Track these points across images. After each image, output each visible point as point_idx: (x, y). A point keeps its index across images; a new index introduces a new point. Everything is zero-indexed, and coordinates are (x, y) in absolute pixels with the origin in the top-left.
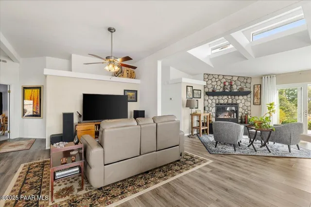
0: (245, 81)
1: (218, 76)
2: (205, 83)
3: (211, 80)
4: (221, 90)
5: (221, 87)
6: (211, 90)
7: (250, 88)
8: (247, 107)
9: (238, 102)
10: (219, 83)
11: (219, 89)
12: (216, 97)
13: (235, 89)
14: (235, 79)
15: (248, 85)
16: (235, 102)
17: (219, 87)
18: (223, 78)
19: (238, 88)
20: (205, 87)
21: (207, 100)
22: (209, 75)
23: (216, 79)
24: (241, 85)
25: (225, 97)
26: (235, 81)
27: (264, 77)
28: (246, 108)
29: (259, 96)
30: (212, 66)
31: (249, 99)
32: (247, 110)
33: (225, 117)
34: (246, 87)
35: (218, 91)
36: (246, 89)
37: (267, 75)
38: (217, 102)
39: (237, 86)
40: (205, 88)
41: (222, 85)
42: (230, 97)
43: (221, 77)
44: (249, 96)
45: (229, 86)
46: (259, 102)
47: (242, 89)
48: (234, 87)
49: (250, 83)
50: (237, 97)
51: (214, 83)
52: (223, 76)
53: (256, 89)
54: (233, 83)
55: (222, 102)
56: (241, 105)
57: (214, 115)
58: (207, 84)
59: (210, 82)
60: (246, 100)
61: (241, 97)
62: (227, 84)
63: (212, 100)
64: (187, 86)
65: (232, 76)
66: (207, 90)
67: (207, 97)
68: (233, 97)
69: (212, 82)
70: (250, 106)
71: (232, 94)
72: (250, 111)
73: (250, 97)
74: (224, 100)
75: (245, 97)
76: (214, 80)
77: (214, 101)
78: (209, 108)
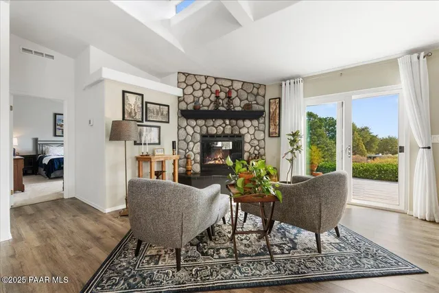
0: (255, 91)
1: (206, 77)
2: (179, 92)
3: (192, 85)
4: (212, 107)
5: (211, 102)
6: (191, 107)
7: (264, 105)
8: (259, 141)
9: (244, 131)
10: (207, 93)
11: (207, 105)
12: (201, 122)
13: (238, 105)
14: (237, 86)
15: (260, 99)
16: (237, 133)
17: (207, 102)
18: (215, 83)
19: (242, 106)
20: (180, 100)
21: (185, 128)
22: (187, 75)
23: (201, 84)
24: (247, 99)
25: (219, 122)
26: (237, 91)
27: (283, 83)
28: (256, 142)
29: (277, 121)
30: (182, 50)
31: (262, 127)
32: (258, 148)
33: (217, 162)
34: (257, 104)
35: (206, 108)
36: (256, 107)
37: (289, 79)
38: (204, 132)
39: (241, 101)
40: (179, 102)
41: (213, 98)
42: (227, 122)
43: (211, 82)
44: (261, 120)
45: (226, 100)
46: (277, 131)
47: (248, 106)
48: (237, 102)
49: (264, 96)
50: (240, 123)
51: (199, 93)
52: (216, 78)
53: (273, 107)
54: (234, 94)
55: (213, 131)
56: (247, 138)
57: (198, 158)
58: (184, 94)
59: (189, 90)
60: (257, 129)
61: (248, 123)
62: (222, 95)
63: (193, 128)
64: (124, 92)
65: (232, 81)
66: (183, 106)
67: (184, 123)
68: (234, 122)
69: (194, 90)
70: (264, 139)
71: (231, 115)
72: (264, 148)
73: (264, 123)
74: (217, 127)
75: (255, 123)
76: (197, 86)
77: (197, 129)
78: (188, 144)
